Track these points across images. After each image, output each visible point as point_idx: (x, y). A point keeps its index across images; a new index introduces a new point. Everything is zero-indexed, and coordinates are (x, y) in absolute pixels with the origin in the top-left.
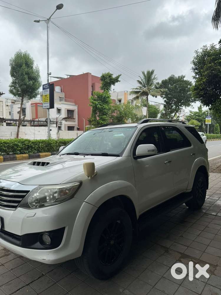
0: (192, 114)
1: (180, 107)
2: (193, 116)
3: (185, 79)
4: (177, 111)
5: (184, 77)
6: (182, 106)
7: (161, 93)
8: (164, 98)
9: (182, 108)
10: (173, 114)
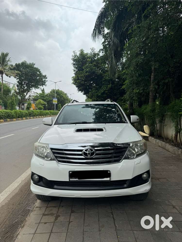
0: (38, 95)
1: (31, 88)
2: (39, 96)
3: (35, 66)
4: (29, 91)
5: (34, 64)
6: (32, 88)
7: (15, 74)
8: (18, 79)
9: (32, 89)
10: (25, 94)
